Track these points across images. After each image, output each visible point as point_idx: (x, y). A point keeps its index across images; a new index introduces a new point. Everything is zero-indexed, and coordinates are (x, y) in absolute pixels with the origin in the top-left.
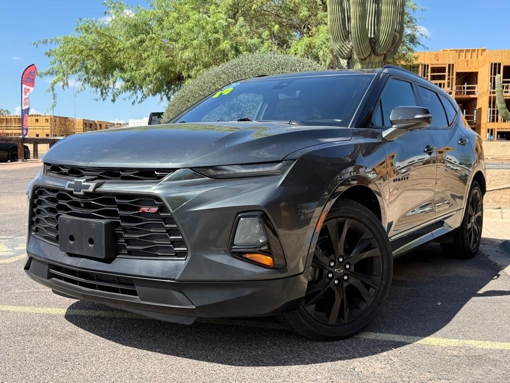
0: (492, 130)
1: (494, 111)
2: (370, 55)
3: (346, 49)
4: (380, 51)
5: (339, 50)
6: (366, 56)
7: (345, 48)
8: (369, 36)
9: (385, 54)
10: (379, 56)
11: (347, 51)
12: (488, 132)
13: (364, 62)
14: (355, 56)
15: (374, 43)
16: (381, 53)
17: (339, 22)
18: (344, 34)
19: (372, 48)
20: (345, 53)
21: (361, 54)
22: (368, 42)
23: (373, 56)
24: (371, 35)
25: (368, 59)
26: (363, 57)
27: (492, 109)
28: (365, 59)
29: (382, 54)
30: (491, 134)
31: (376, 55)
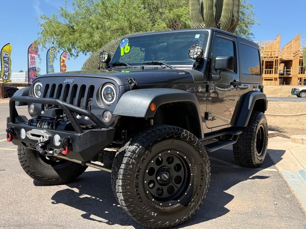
0: (301, 78)
1: (302, 68)
12: (299, 79)
18: (200, 19)
27: (301, 66)
30: (301, 81)
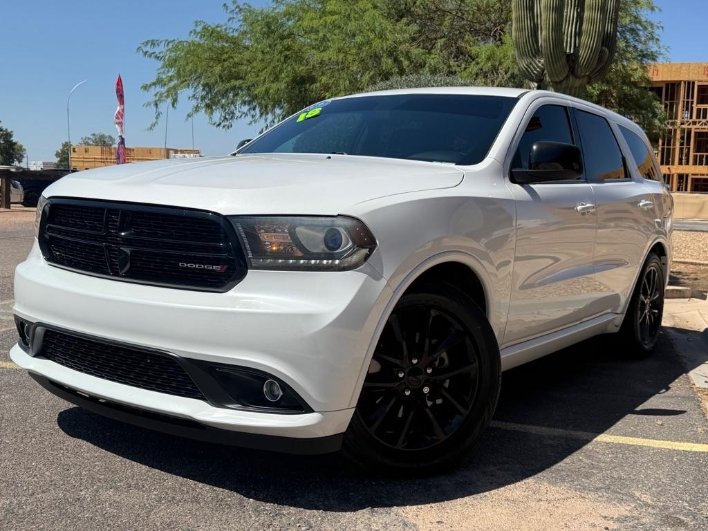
2: (567, 77)
3: (535, 69)
4: (582, 72)
5: (526, 69)
6: (561, 79)
7: (533, 67)
8: (568, 51)
9: (588, 75)
10: (580, 78)
11: (537, 71)
13: (559, 86)
14: (548, 78)
15: (573, 61)
16: (583, 74)
17: (527, 33)
18: (533, 48)
19: (570, 68)
20: (534, 73)
21: (555, 75)
22: (564, 59)
23: (571, 78)
24: (570, 50)
25: (565, 82)
26: (557, 80)
28: (561, 82)
29: (585, 76)
31: (577, 77)
